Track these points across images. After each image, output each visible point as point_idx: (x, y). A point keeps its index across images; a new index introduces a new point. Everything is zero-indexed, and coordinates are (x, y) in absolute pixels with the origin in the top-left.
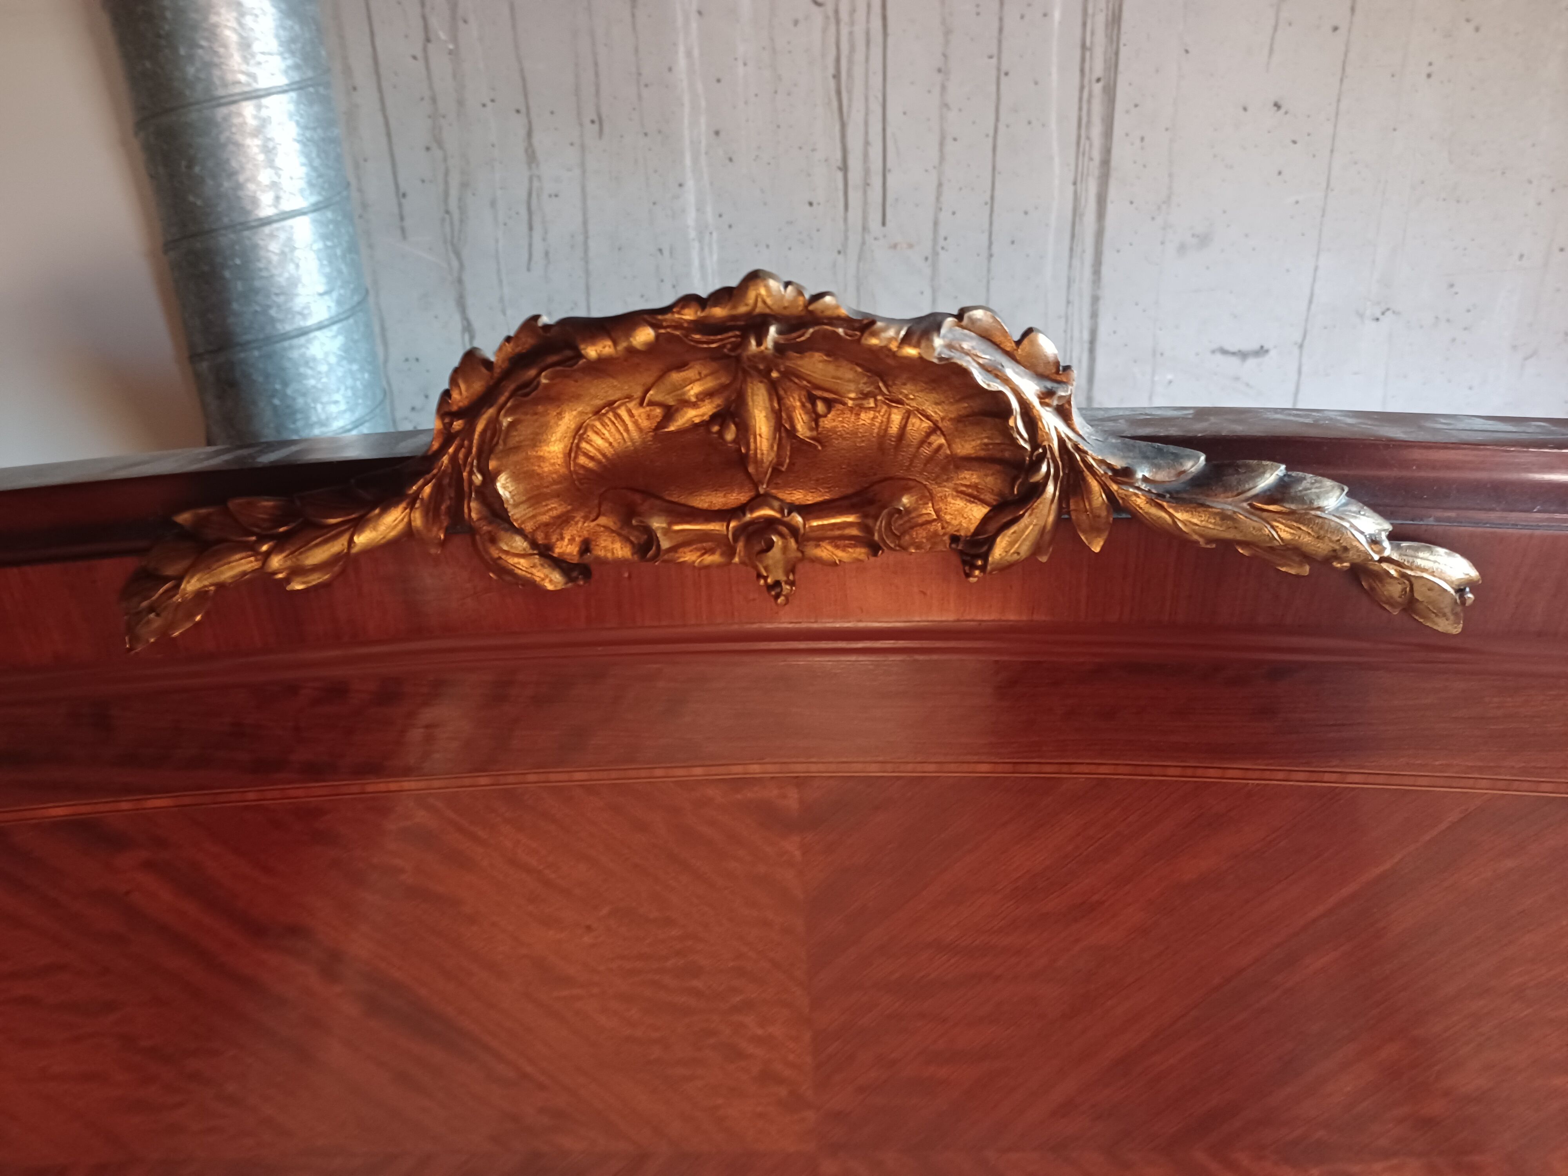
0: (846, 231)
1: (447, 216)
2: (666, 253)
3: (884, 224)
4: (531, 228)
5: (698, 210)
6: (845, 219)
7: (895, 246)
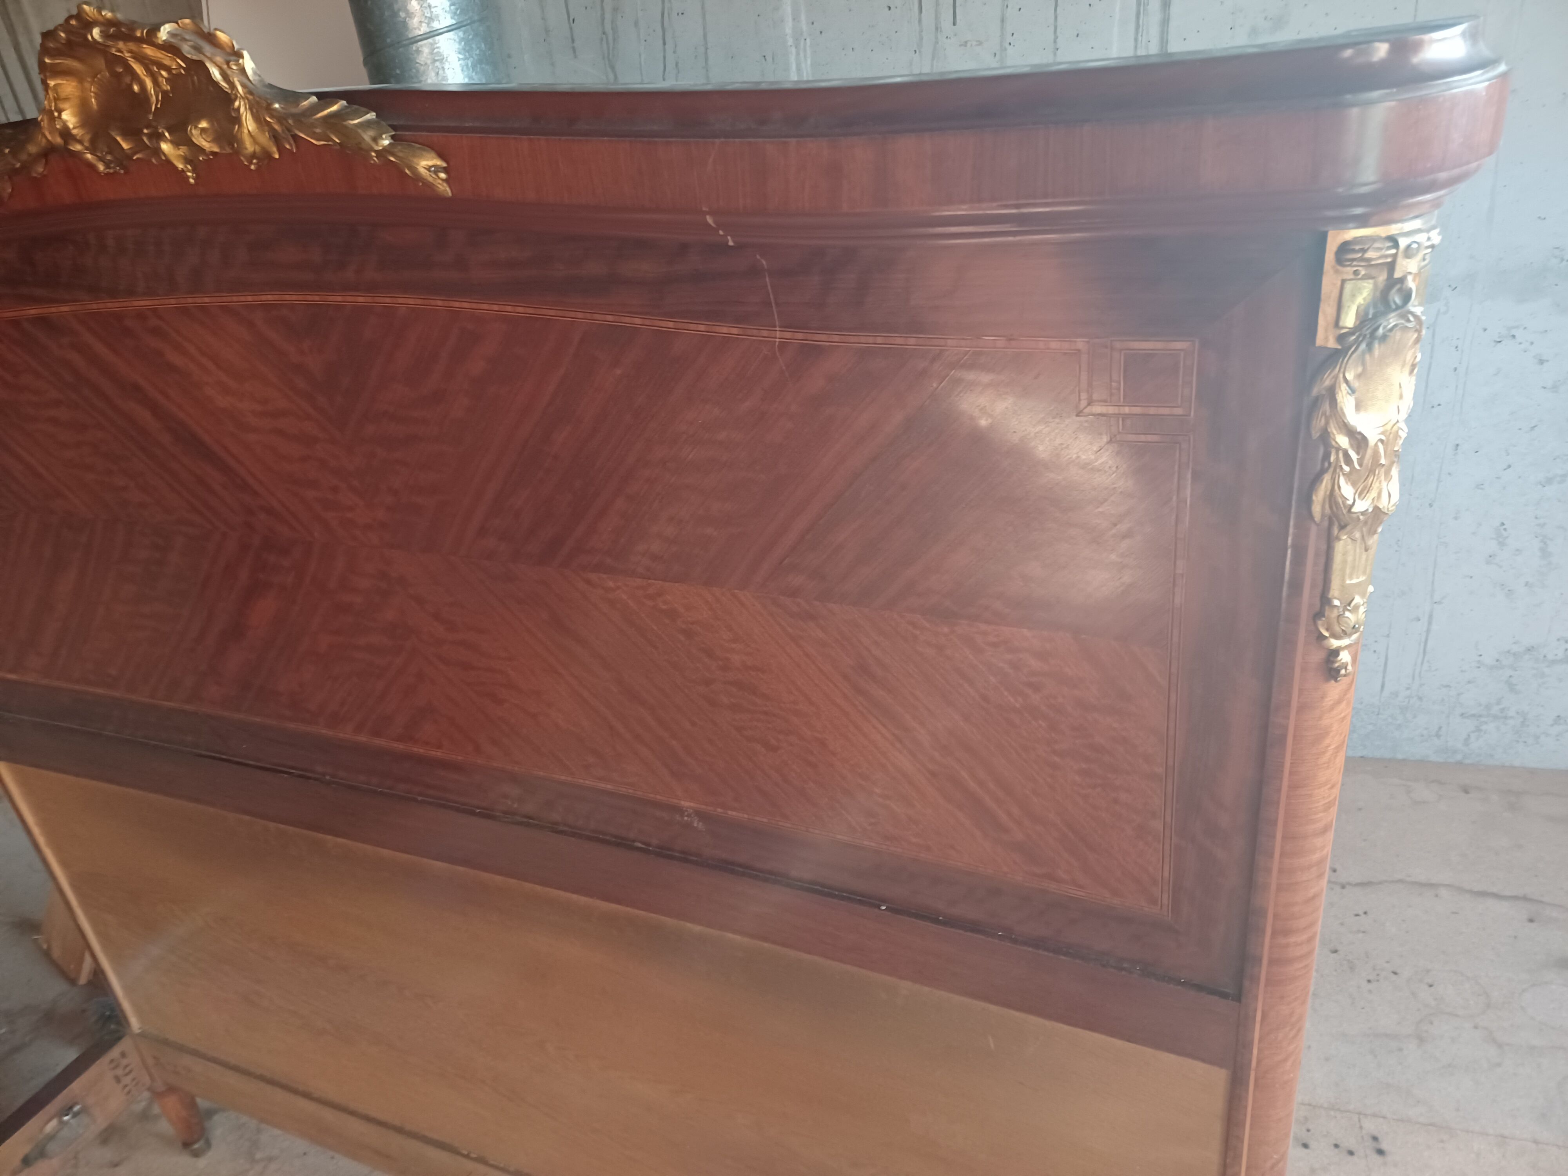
0: (921, 31)
1: (604, 37)
2: (769, 59)
3: (954, 24)
4: (664, 44)
5: (794, 19)
6: (920, 21)
7: (965, 44)
